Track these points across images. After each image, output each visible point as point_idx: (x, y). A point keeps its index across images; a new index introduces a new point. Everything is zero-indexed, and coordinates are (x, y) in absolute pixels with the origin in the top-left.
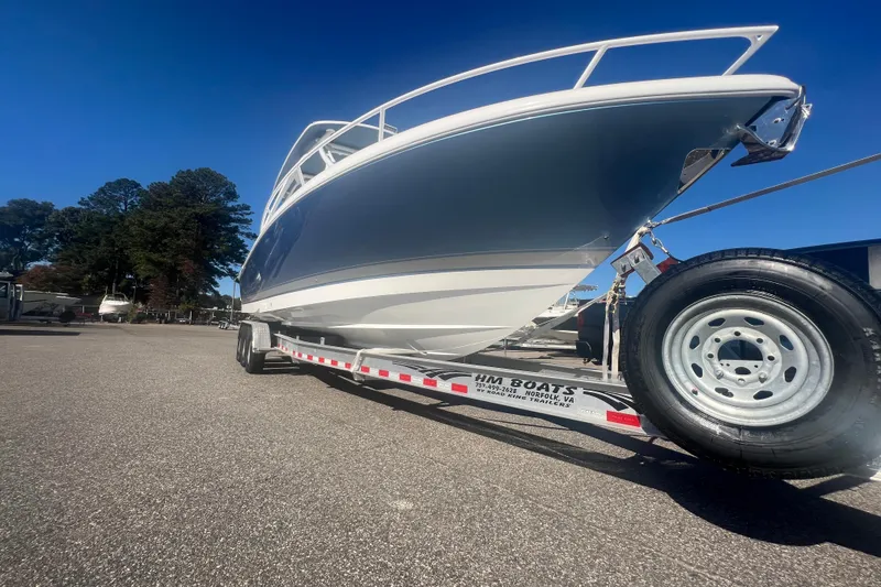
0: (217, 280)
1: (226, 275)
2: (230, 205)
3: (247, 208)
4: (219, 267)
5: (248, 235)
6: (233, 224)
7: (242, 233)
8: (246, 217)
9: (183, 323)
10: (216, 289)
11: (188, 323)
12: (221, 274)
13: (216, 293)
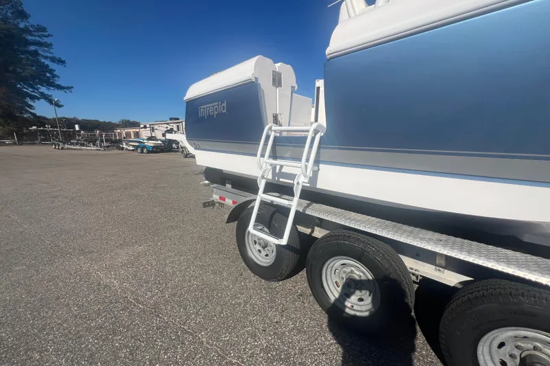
0: (31, 103)
1: (38, 99)
2: (22, 25)
3: (44, 30)
4: (29, 90)
5: (53, 60)
6: (32, 48)
7: (46, 58)
8: (46, 40)
9: (9, 145)
10: (32, 111)
11: (15, 144)
12: (33, 98)
13: (34, 115)
